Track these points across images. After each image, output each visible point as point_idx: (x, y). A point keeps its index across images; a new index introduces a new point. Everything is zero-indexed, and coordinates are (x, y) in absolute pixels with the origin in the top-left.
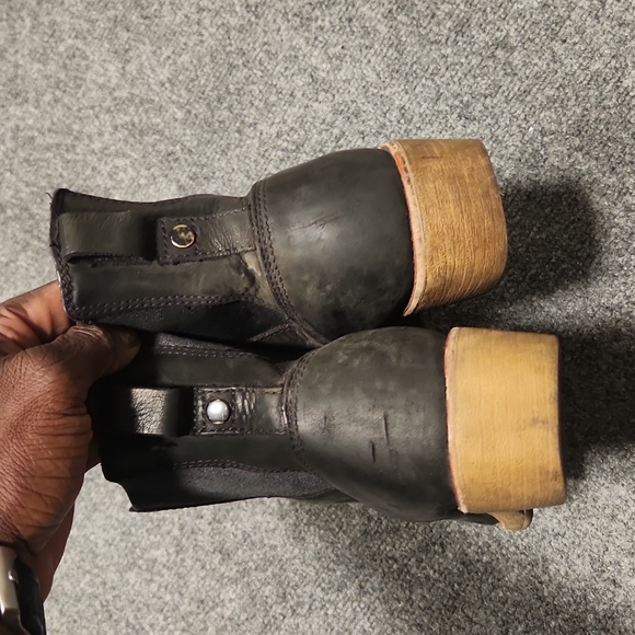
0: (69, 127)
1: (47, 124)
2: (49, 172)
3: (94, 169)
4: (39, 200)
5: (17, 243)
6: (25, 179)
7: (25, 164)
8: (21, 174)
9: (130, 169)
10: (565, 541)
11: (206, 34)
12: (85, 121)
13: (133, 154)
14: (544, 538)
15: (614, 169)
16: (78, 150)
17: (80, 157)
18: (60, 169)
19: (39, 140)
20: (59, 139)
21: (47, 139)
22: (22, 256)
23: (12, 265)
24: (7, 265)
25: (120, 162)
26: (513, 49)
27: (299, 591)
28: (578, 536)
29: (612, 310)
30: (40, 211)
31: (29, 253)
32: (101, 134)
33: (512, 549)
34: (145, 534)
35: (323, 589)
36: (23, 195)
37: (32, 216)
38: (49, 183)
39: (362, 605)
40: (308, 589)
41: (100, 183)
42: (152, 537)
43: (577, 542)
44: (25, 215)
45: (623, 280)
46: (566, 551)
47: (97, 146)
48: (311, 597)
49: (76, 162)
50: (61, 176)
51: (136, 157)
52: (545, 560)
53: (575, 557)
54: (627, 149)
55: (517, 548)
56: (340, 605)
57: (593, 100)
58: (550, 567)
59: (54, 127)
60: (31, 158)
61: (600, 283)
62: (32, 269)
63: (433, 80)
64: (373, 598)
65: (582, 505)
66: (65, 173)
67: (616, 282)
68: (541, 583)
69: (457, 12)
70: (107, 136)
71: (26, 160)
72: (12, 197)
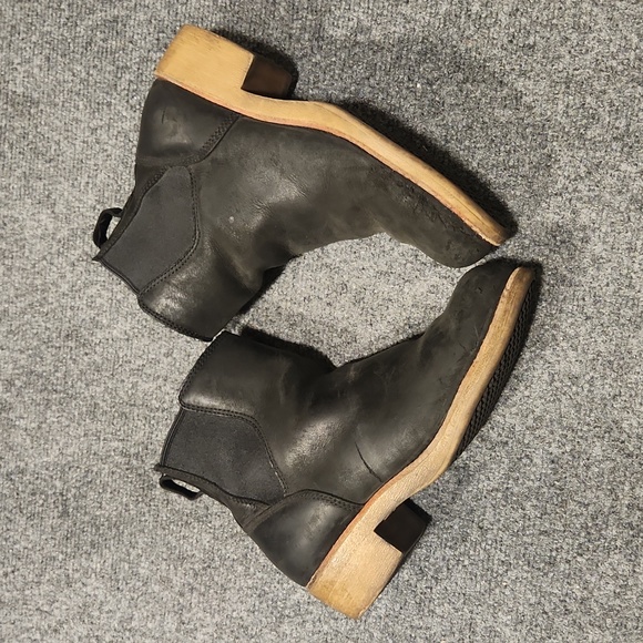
0: (32, 284)
1: (12, 292)
2: (35, 331)
3: (72, 308)
4: (38, 359)
5: (39, 405)
6: (16, 348)
7: (10, 336)
8: (11, 346)
9: (103, 292)
10: (624, 398)
11: (109, 148)
12: (43, 273)
13: (99, 278)
14: (606, 405)
15: (501, 82)
16: (50, 300)
17: (56, 304)
18: (43, 324)
19: (12, 309)
20: (29, 299)
21: (18, 305)
22: (49, 413)
23: (44, 425)
24: (39, 428)
25: (92, 291)
26: (369, 29)
27: (432, 560)
28: (632, 388)
30: (44, 368)
31: (54, 408)
32: (63, 277)
33: (586, 428)
34: (278, 586)
35: (450, 547)
36: (22, 362)
37: (40, 376)
38: (39, 340)
39: (490, 542)
40: (438, 554)
41: (84, 317)
42: (285, 585)
43: (633, 393)
44: (33, 377)
45: (557, 166)
46: (628, 405)
47: (65, 287)
48: (444, 559)
49: (53, 311)
50: (47, 329)
51: (103, 279)
52: (615, 422)
53: (638, 406)
54: (504, 61)
55: (589, 425)
56: (472, 552)
57: (455, 36)
58: (623, 425)
59: (19, 292)
60: (13, 328)
61: (540, 178)
62: (63, 419)
63: (318, 88)
64: (495, 531)
65: (621, 362)
66: (49, 325)
67: (552, 170)
68: (623, 442)
69: (308, 23)
70: (69, 275)
71: (10, 332)
72: (14, 369)
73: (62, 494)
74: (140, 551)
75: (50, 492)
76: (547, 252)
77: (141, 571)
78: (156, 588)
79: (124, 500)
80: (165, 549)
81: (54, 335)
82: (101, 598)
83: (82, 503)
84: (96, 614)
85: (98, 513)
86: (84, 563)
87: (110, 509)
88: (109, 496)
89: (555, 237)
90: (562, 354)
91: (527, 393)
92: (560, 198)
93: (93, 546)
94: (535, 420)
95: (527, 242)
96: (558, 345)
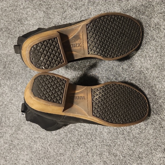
0: (14, 4)
1: (9, 5)
2: (11, 17)
3: (22, 13)
4: (10, 25)
5: (7, 37)
6: (6, 20)
7: (5, 17)
8: (5, 19)
9: (31, 11)
10: (160, 78)
12: (18, 2)
13: (31, 7)
14: (154, 79)
16: (17, 9)
17: (18, 11)
18: (14, 16)
19: (8, 10)
20: (12, 8)
21: (10, 9)
22: (8, 40)
23: (6, 43)
24: (5, 43)
25: (28, 10)
28: (163, 76)
29: (162, 13)
30: (11, 28)
31: (10, 39)
32: (22, 4)
36: (6, 25)
37: (9, 29)
38: (12, 20)
41: (24, 16)
43: (163, 78)
44: (7, 29)
45: (163, 5)
46: (160, 81)
47: (22, 7)
49: (17, 13)
50: (14, 17)
51: (32, 7)
52: (155, 85)
53: (163, 82)
55: (147, 83)
58: (157, 86)
59: (11, 5)
60: (6, 15)
62: (11, 43)
65: (162, 68)
66: (15, 16)
67: (162, 6)
68: (155, 91)
70: (24, 4)
71: (5, 15)
72: (3, 26)
73: (5, 62)
74: (19, 83)
75: (3, 61)
76: (152, 30)
77: (18, 88)
78: (21, 94)
79: (20, 68)
80: (26, 84)
81: (16, 19)
82: (7, 92)
83: (9, 66)
84: (4, 96)
85: (12, 70)
86: (5, 82)
87: (16, 70)
88: (16, 66)
89: (156, 26)
90: (146, 61)
91: (133, 69)
92: (161, 14)
93: (9, 78)
94: (132, 78)
95: (147, 25)
96: (146, 58)
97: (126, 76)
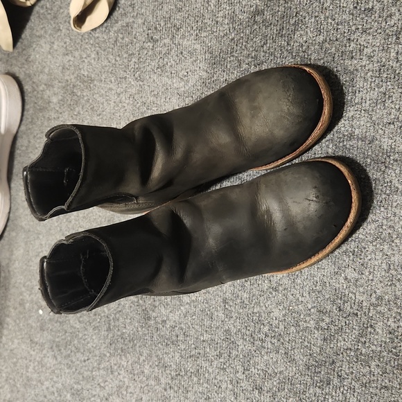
73: (108, 317)
74: (144, 358)
75: (102, 315)
76: (383, 168)
77: (146, 371)
78: (153, 383)
79: (136, 324)
80: (156, 359)
81: (103, 220)
82: (127, 383)
83: (117, 323)
84: (125, 393)
85: (124, 331)
86: (119, 361)
87: (129, 330)
88: (129, 321)
89: (389, 156)
90: (396, 249)
91: (371, 277)
92: (392, 126)
93: (122, 351)
94: (377, 299)
95: (369, 160)
96: (393, 241)
97: (361, 299)
